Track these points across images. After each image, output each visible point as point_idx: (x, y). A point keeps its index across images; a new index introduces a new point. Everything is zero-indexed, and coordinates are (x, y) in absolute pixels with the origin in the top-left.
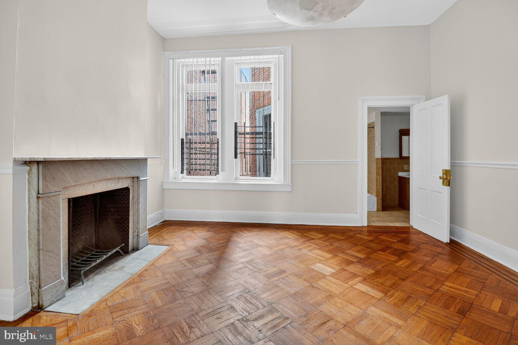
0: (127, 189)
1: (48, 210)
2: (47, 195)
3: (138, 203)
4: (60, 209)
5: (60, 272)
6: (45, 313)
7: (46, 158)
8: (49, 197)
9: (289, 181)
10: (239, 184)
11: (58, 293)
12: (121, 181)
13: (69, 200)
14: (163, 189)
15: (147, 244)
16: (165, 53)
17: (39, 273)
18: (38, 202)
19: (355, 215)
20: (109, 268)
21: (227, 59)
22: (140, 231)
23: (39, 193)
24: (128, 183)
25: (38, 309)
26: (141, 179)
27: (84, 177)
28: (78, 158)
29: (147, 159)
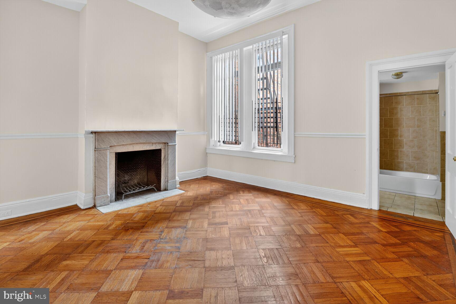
0: (160, 150)
1: (100, 157)
2: (99, 149)
3: (168, 160)
4: (107, 158)
5: (107, 191)
6: (97, 210)
7: (92, 131)
8: (100, 150)
9: (292, 154)
10: (252, 153)
11: (105, 201)
12: (155, 145)
13: (116, 153)
14: (207, 153)
15: (175, 188)
16: (208, 53)
17: (95, 189)
18: (95, 152)
19: (362, 195)
20: (143, 196)
21: (245, 49)
22: (169, 178)
23: (95, 148)
24: (161, 146)
25: (94, 206)
26: (169, 144)
27: (123, 141)
28: (105, 131)
29: (176, 131)
